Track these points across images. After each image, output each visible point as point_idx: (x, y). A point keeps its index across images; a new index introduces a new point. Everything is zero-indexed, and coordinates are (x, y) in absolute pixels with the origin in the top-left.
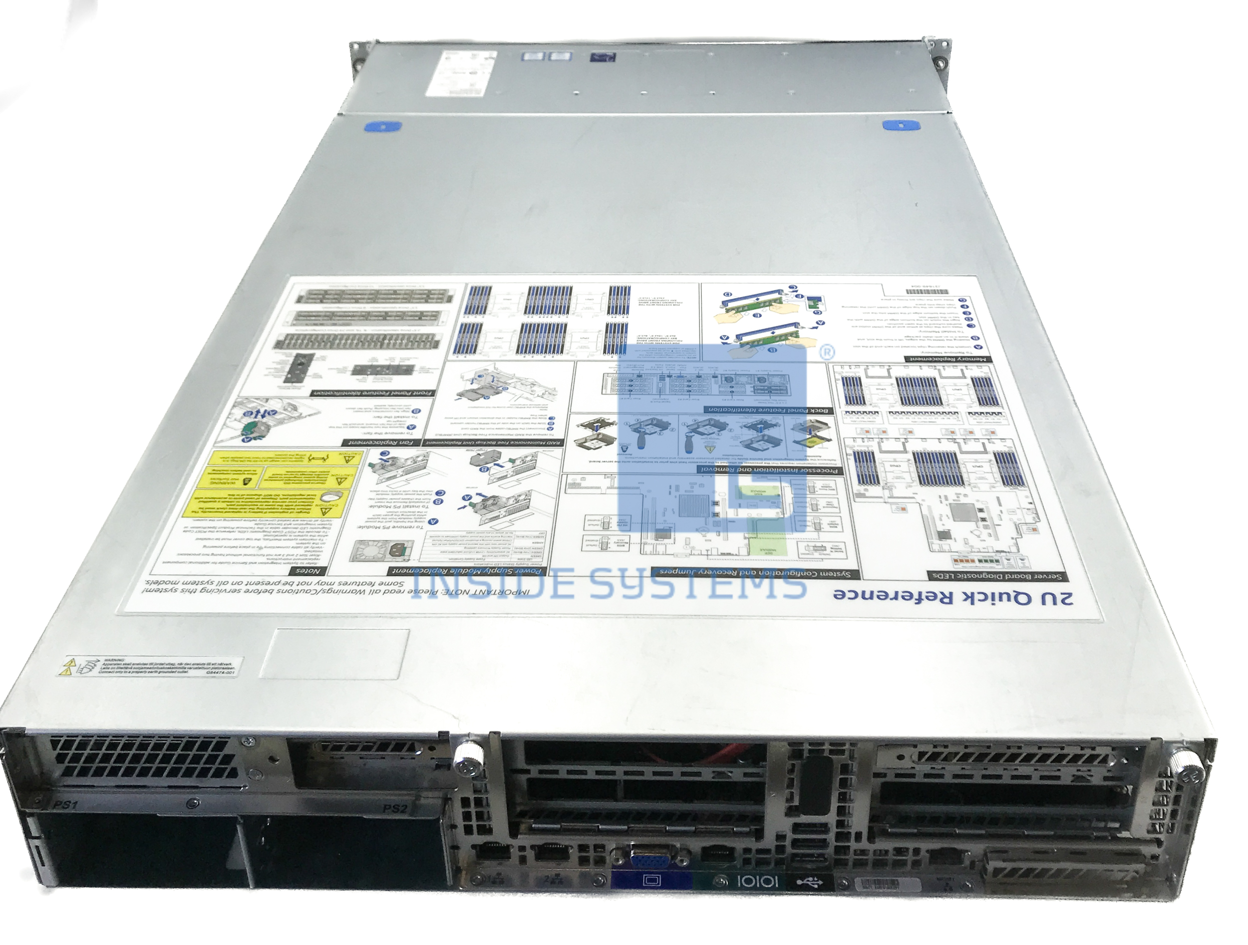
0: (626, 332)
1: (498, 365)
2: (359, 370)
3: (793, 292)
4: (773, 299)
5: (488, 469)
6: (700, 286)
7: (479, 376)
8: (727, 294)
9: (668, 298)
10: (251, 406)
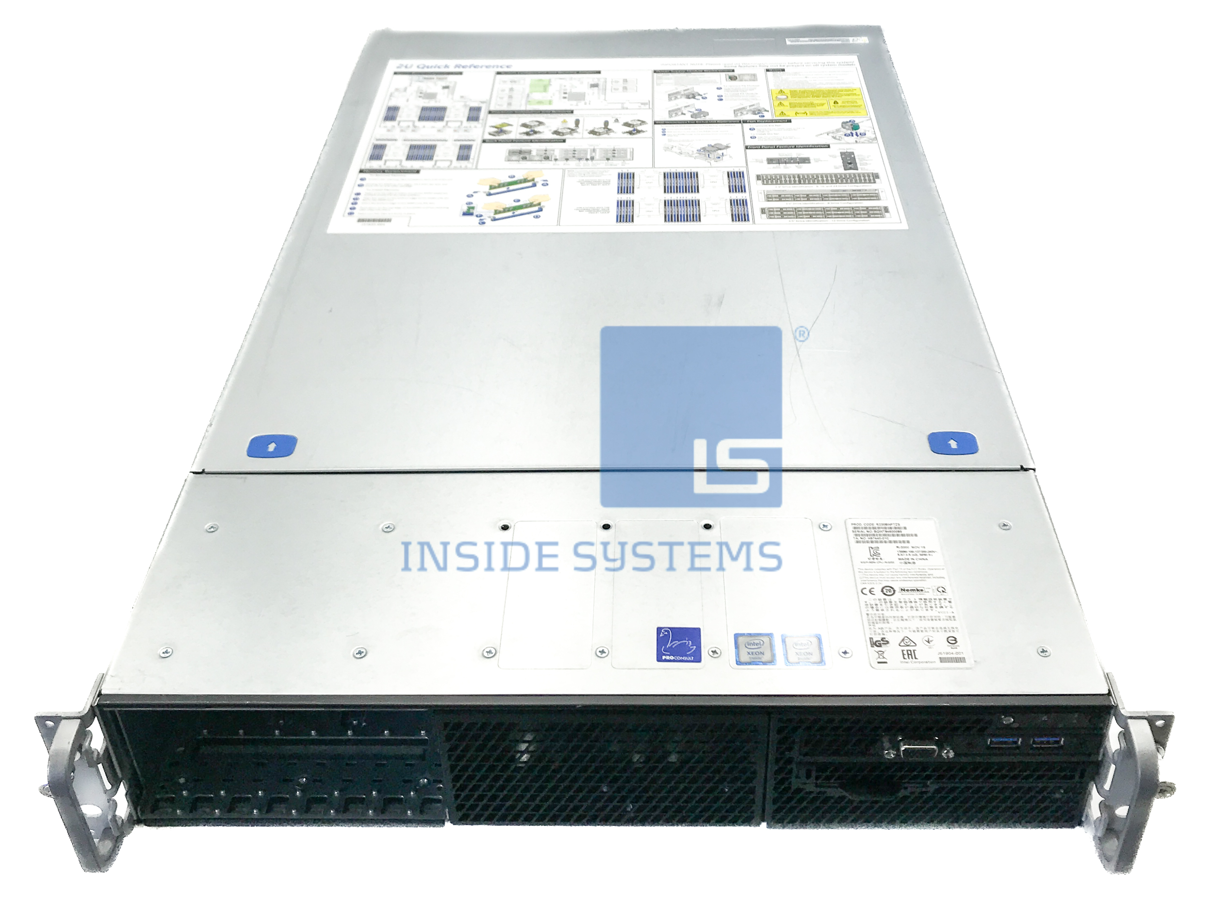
0: (618, 187)
1: (709, 165)
2: (806, 160)
3: (483, 220)
4: (500, 214)
5: (697, 110)
6: (559, 224)
7: (719, 158)
8: (537, 217)
9: (586, 213)
10: (863, 139)
